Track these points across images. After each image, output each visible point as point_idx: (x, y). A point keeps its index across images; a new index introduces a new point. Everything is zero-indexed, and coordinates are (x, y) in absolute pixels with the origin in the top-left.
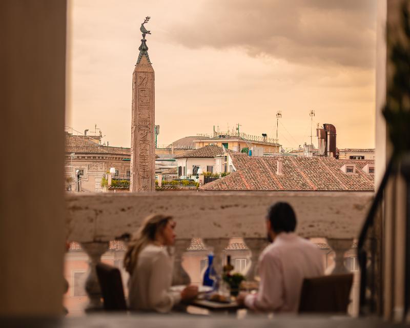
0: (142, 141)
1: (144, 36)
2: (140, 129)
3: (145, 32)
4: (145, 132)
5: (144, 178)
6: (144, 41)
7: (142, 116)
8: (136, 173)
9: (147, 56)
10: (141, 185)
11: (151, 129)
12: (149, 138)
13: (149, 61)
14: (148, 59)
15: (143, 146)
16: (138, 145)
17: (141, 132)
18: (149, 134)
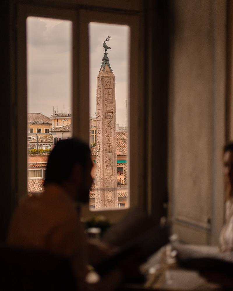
0: (107, 126)
1: (106, 50)
2: (106, 118)
3: (106, 47)
4: (110, 119)
5: (109, 152)
6: (106, 54)
7: (107, 109)
8: (104, 150)
9: (109, 65)
10: (108, 158)
11: (113, 118)
12: (112, 124)
13: (110, 69)
14: (110, 67)
15: (108, 130)
16: (105, 129)
17: (106, 120)
18: (112, 122)
